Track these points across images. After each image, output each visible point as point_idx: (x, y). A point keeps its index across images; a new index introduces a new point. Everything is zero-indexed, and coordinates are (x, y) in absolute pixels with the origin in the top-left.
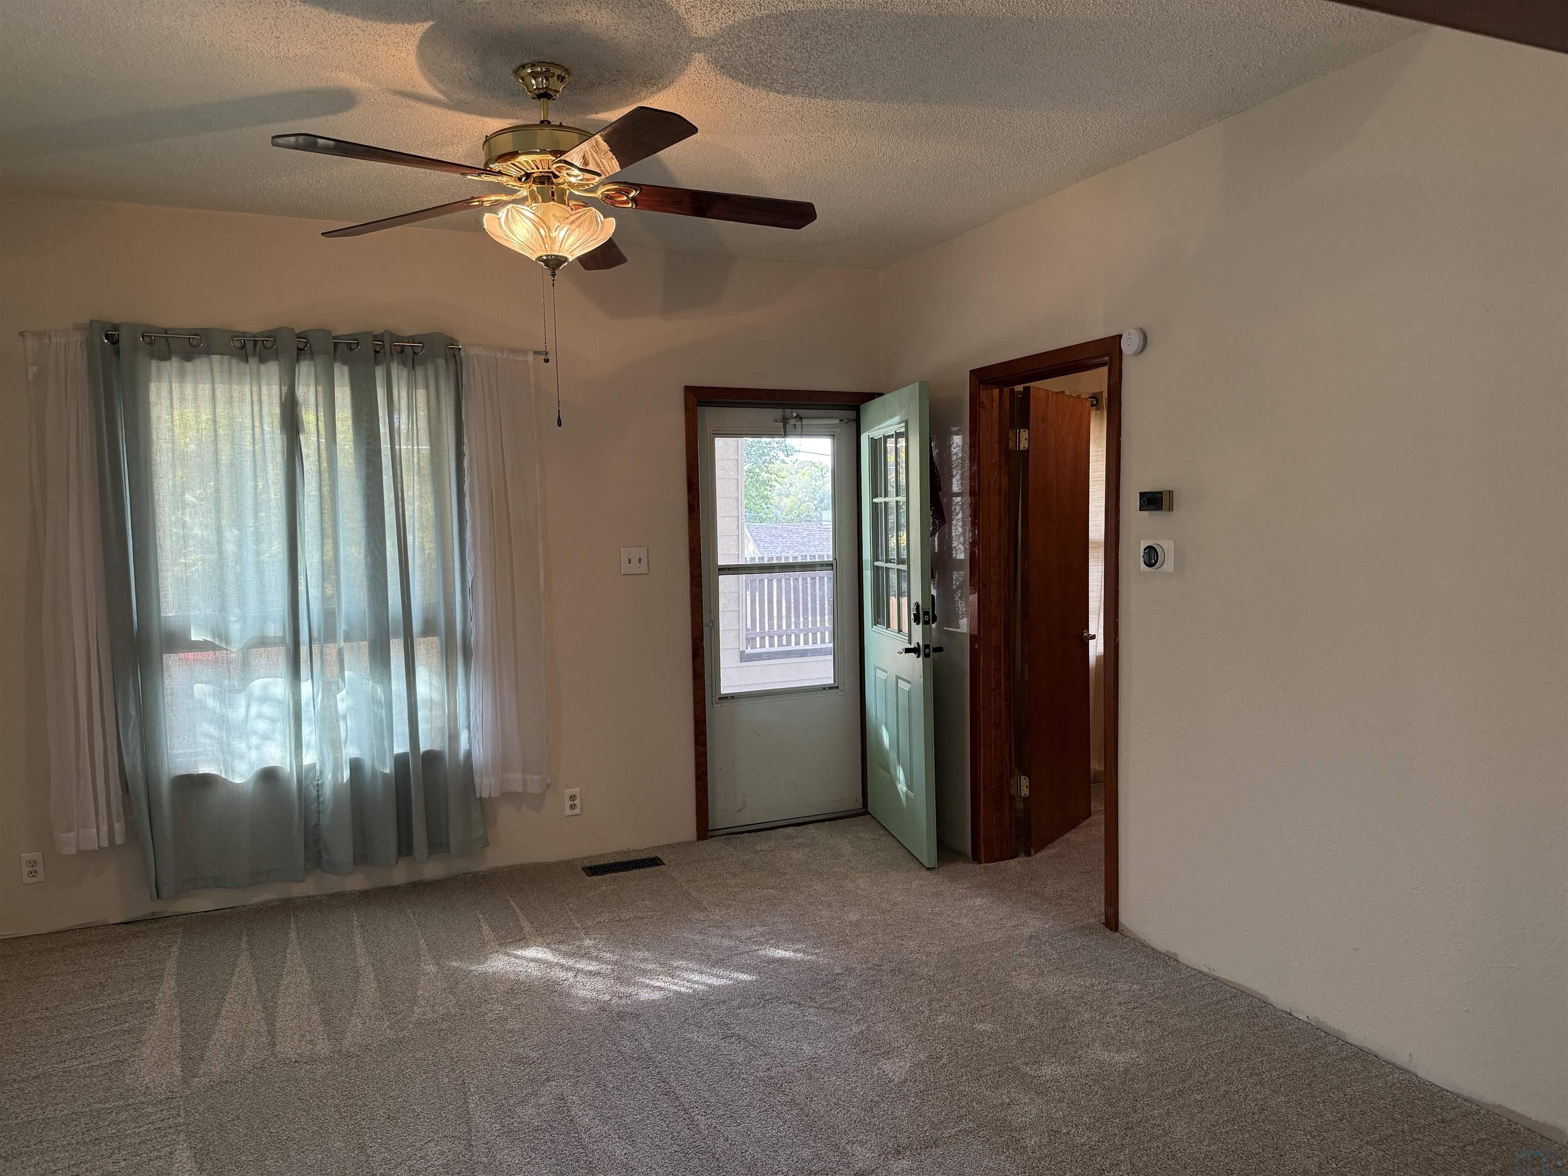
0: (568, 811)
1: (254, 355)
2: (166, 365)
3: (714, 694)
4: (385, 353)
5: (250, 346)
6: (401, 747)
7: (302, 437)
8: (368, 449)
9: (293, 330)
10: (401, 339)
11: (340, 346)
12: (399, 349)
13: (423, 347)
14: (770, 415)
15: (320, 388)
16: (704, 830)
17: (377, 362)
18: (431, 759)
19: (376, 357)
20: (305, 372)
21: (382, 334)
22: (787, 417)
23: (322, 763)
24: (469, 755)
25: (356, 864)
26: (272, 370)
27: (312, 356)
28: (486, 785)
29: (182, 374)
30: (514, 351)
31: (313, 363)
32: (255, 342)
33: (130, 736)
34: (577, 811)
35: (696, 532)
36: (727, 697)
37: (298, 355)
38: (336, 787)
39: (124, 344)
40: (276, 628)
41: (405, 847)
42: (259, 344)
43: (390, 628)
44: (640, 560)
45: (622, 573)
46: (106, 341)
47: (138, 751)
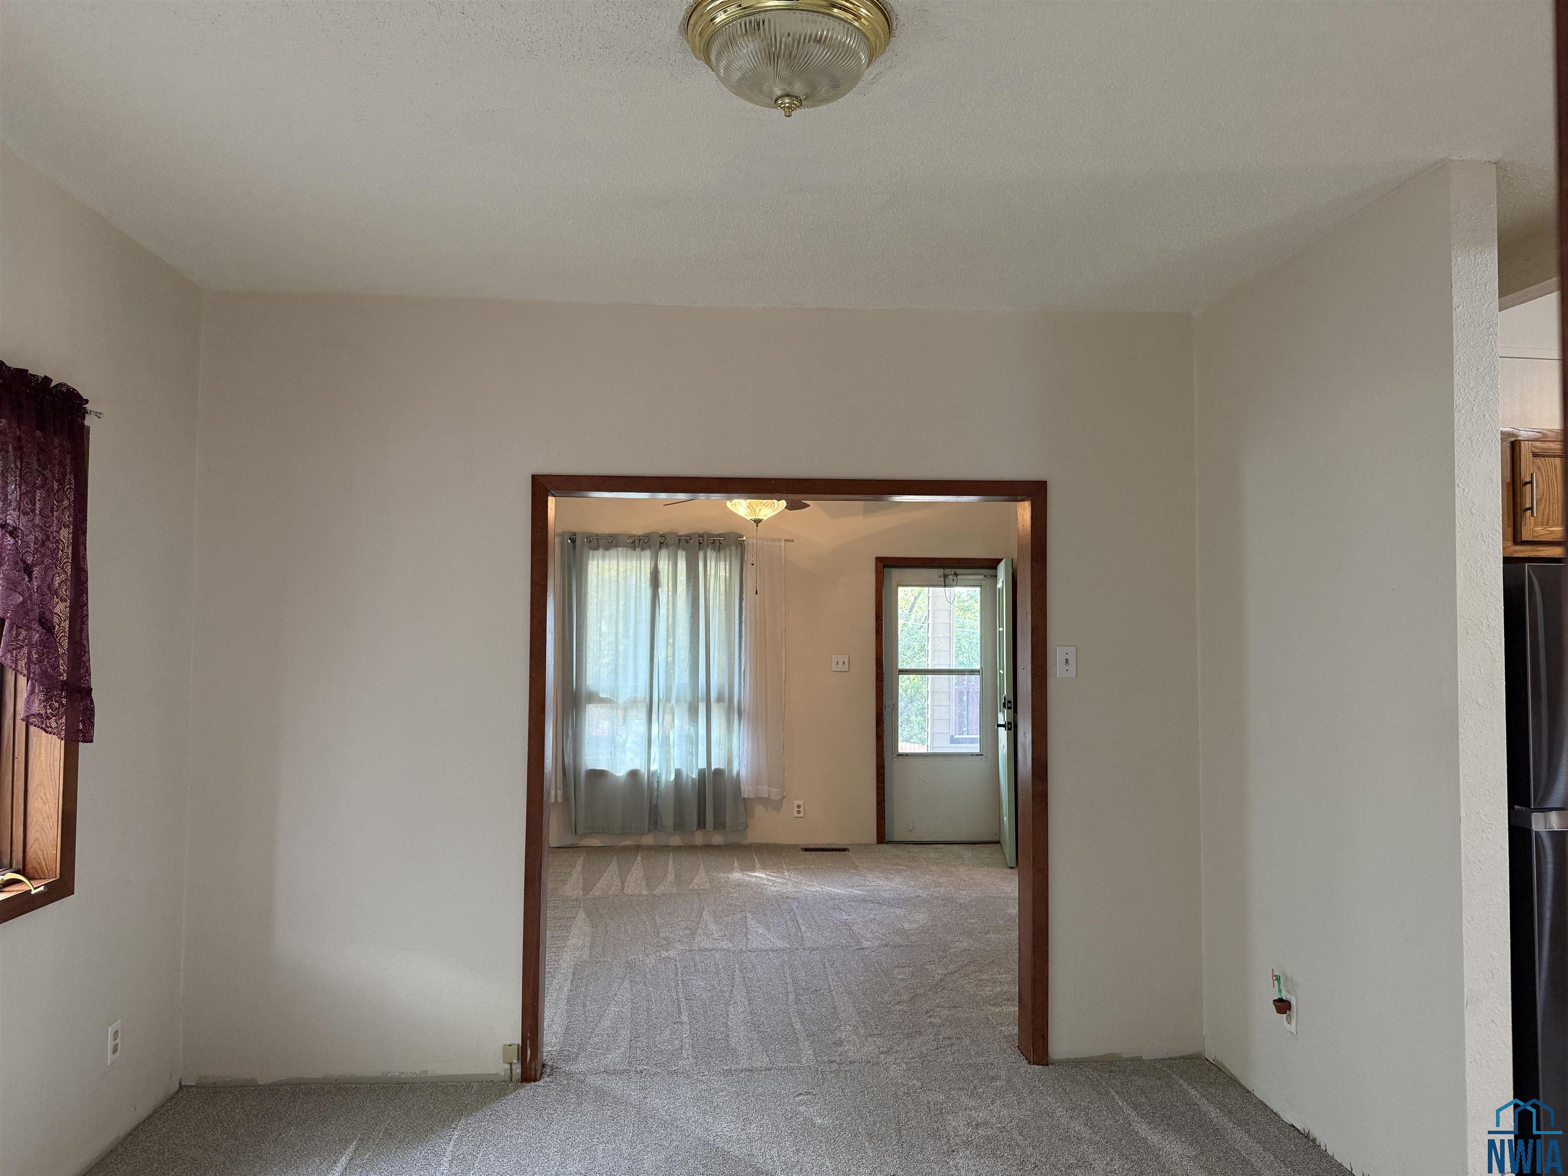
0: (796, 815)
1: (638, 547)
2: (596, 552)
3: (894, 752)
4: (704, 544)
5: (637, 541)
6: (702, 765)
7: (660, 589)
8: (693, 597)
9: (658, 533)
10: (713, 536)
11: (682, 541)
12: (712, 542)
13: (724, 540)
14: (936, 573)
15: (670, 563)
16: (882, 838)
17: (700, 549)
18: (718, 773)
19: (699, 546)
20: (663, 554)
21: (704, 534)
22: (946, 574)
23: (661, 769)
24: (738, 774)
25: (675, 830)
26: (647, 553)
27: (667, 547)
28: (747, 790)
29: (604, 558)
30: (773, 540)
31: (667, 551)
32: (640, 540)
33: (568, 745)
34: (801, 815)
35: (880, 646)
36: (903, 755)
37: (660, 546)
38: (667, 781)
39: (578, 542)
40: (643, 693)
41: (701, 824)
42: (641, 541)
43: (700, 696)
44: (844, 663)
45: (833, 670)
46: (569, 541)
47: (572, 754)
